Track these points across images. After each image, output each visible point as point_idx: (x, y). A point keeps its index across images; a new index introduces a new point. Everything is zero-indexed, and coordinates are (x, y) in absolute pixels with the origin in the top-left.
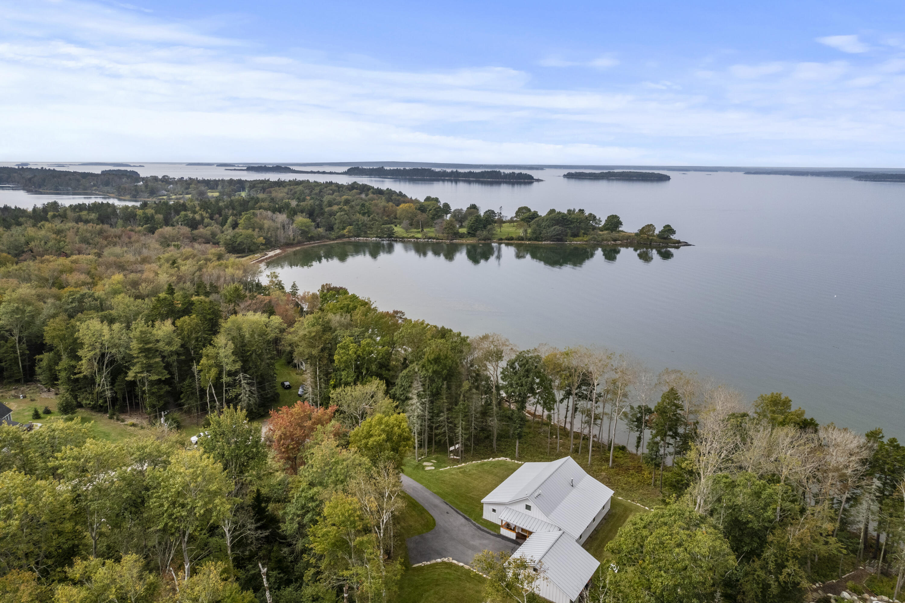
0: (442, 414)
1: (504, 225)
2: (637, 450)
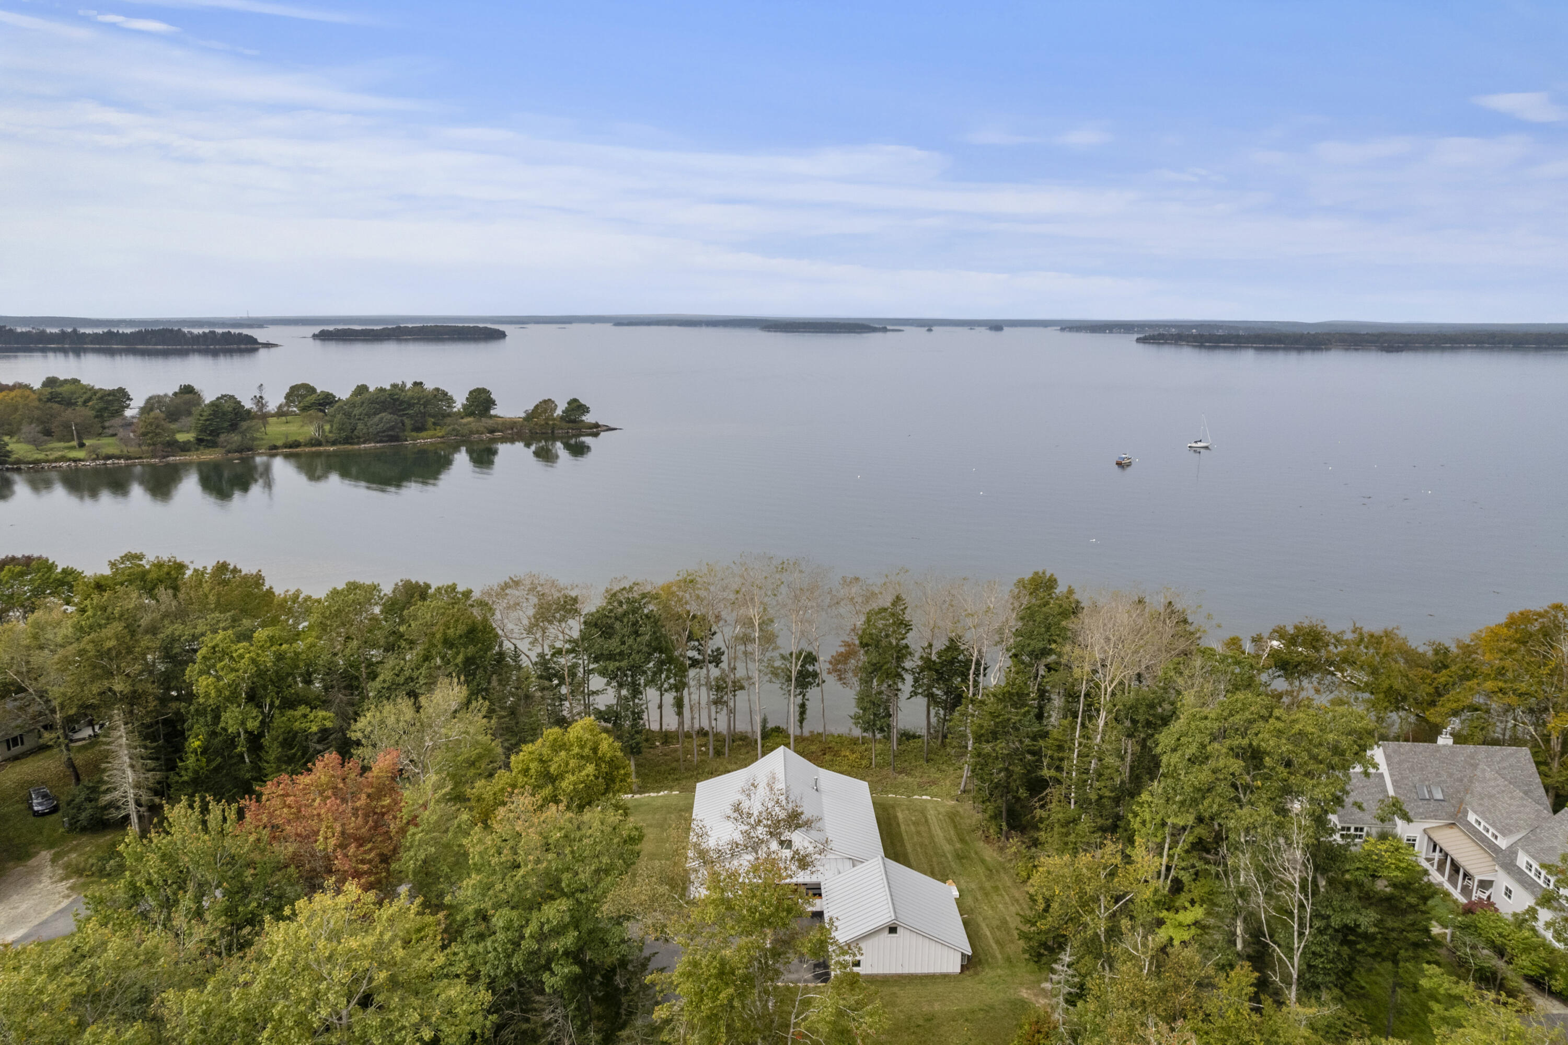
1: (270, 421)
2: (801, 727)
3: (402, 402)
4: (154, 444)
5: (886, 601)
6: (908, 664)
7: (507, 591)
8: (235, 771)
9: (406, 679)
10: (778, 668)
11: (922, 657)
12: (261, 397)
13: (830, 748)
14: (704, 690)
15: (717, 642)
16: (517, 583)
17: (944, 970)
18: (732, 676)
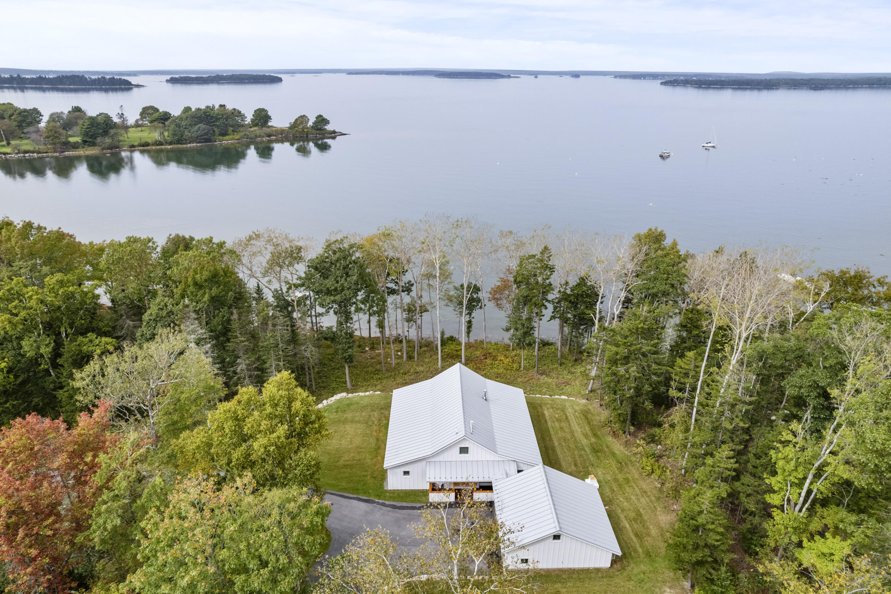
0: (239, 361)
1: (130, 130)
2: (468, 337)
3: (212, 117)
4: (54, 144)
5: (536, 250)
6: (550, 297)
7: (252, 242)
8: (42, 382)
9: (168, 313)
10: (452, 296)
11: (560, 291)
12: (122, 114)
13: (490, 353)
14: (399, 311)
15: (408, 277)
16: (258, 236)
17: (598, 565)
18: (419, 302)
